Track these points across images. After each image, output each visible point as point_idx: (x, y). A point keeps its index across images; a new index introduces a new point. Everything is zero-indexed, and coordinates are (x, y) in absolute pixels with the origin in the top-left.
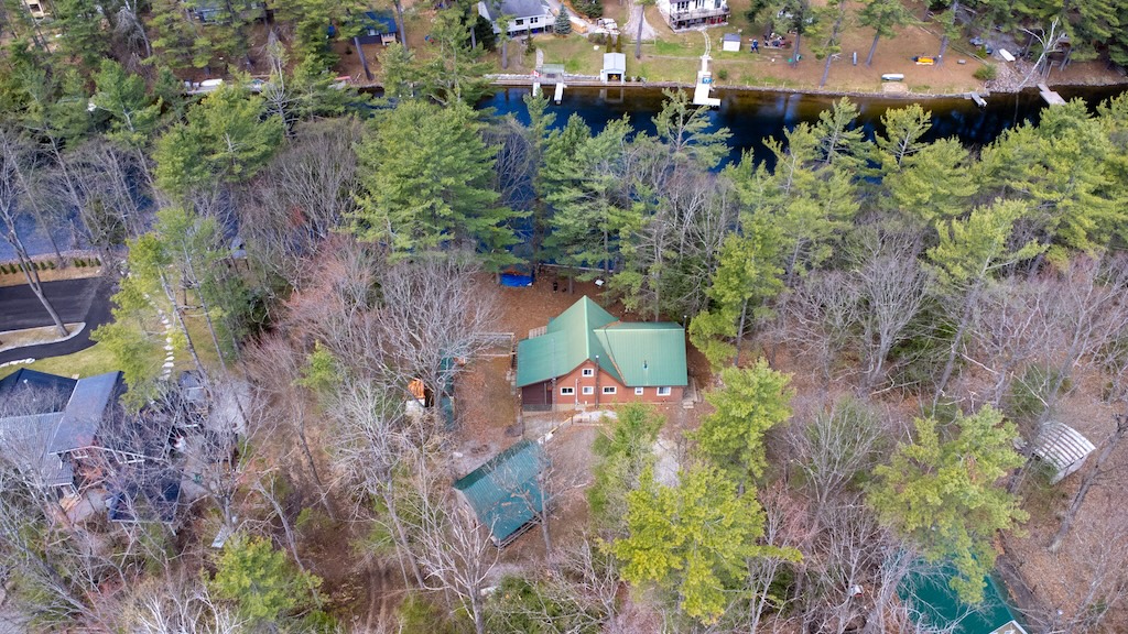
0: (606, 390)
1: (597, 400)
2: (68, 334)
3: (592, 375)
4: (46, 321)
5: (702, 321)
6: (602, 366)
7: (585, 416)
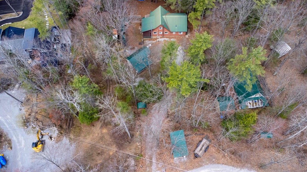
0: (165, 33)
1: (163, 36)
2: (19, 15)
3: (162, 29)
4: (12, 11)
5: (192, 14)
6: (165, 26)
7: (160, 40)
